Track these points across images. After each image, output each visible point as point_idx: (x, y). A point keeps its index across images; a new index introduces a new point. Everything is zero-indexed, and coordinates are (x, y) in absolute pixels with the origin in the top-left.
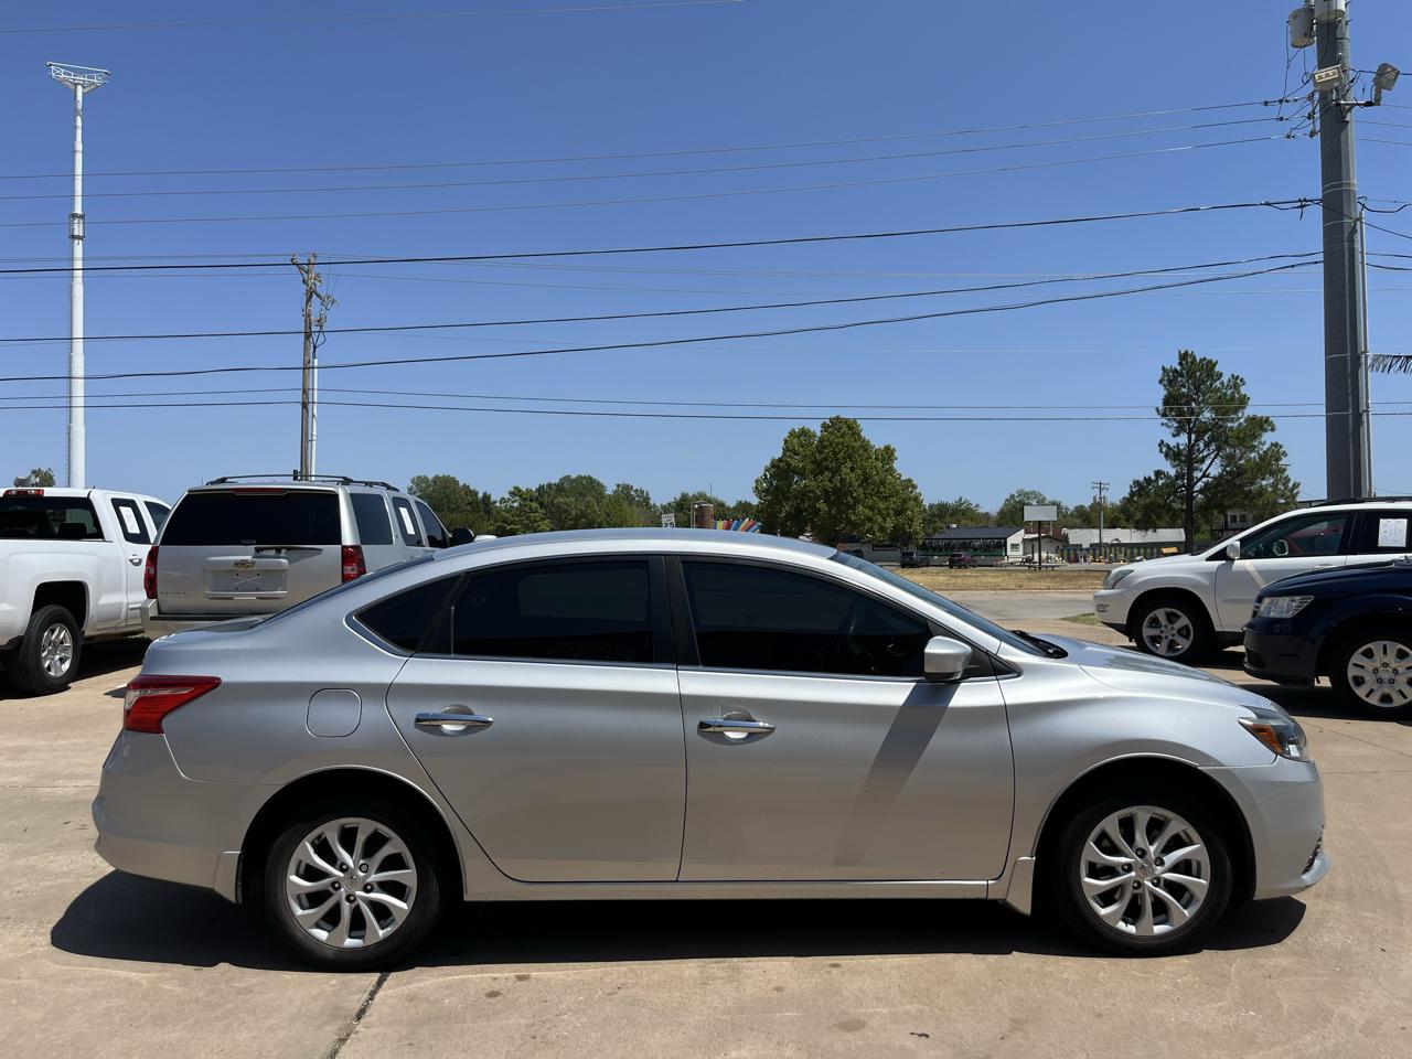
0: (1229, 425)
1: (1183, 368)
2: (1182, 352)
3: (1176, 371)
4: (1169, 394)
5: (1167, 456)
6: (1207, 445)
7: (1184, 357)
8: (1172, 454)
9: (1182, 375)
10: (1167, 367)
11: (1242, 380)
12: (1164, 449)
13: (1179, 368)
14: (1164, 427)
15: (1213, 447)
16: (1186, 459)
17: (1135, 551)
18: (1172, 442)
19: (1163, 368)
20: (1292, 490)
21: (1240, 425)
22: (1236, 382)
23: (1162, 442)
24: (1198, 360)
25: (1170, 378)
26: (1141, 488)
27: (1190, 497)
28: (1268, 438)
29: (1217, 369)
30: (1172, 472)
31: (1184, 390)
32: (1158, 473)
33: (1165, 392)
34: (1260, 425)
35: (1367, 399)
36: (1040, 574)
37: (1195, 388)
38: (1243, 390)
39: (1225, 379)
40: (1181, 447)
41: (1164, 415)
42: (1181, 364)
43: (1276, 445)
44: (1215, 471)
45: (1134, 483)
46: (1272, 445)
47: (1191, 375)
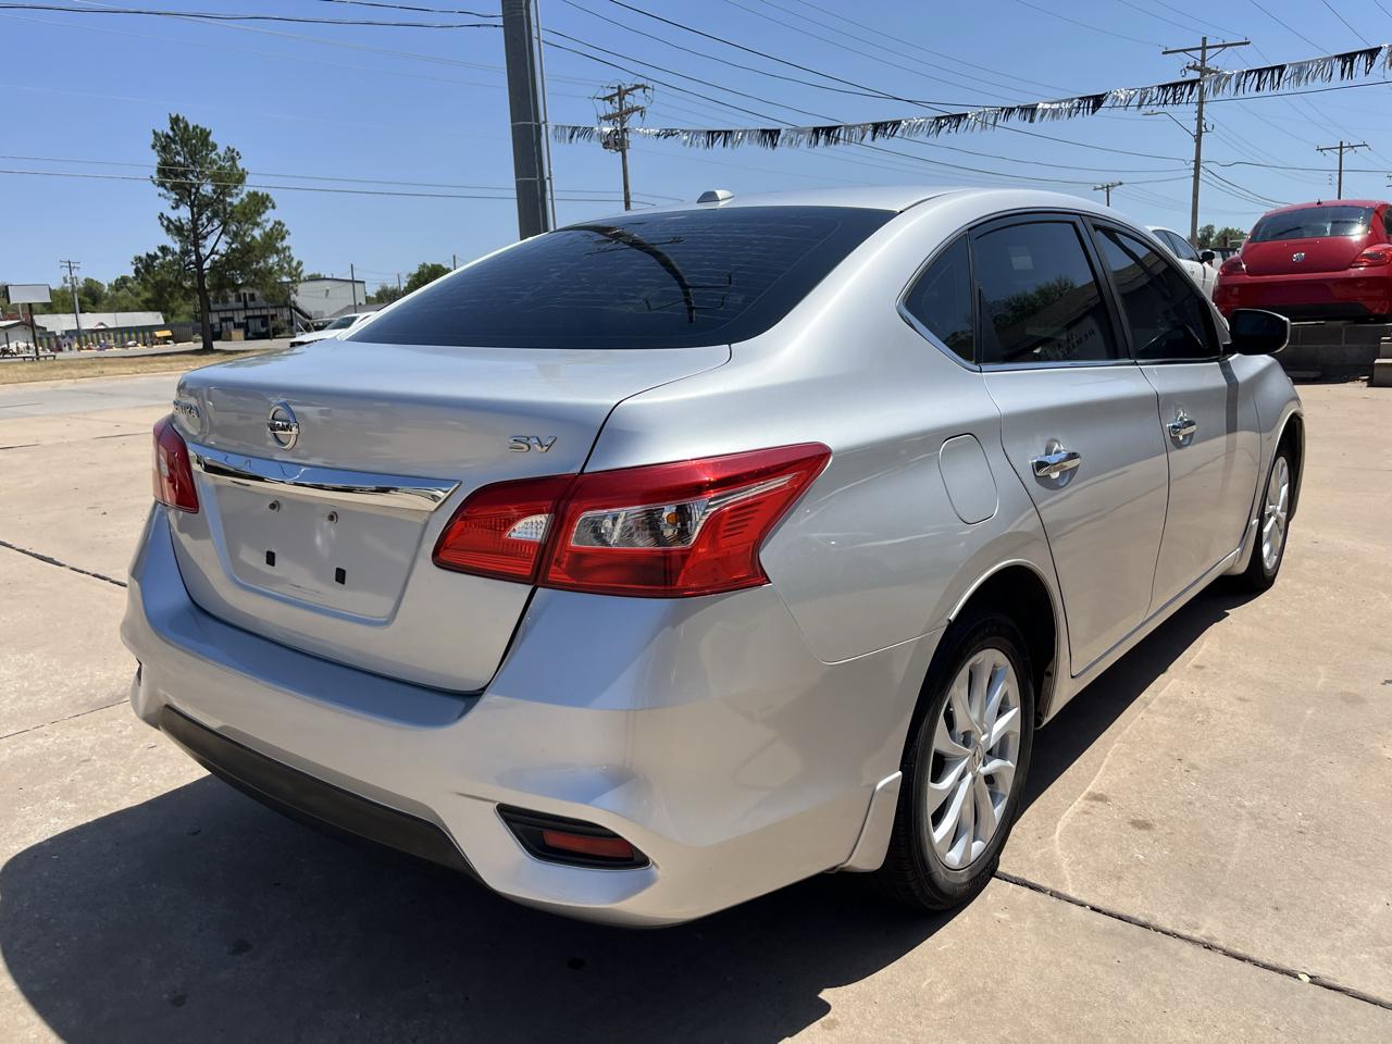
0: (229, 200)
1: (175, 135)
2: (174, 116)
3: (168, 136)
4: (164, 163)
5: (168, 229)
6: (210, 220)
7: (175, 121)
8: (175, 228)
9: (175, 142)
10: (159, 131)
11: (238, 154)
12: (165, 223)
13: (171, 134)
14: (161, 198)
15: (216, 223)
16: (191, 235)
17: (126, 336)
18: (173, 215)
19: (154, 132)
20: (296, 269)
21: (242, 200)
22: (232, 156)
23: (162, 214)
24: (191, 127)
25: (164, 145)
26: (146, 265)
27: (201, 275)
28: (269, 218)
29: (211, 139)
30: (177, 248)
31: (178, 158)
32: (164, 249)
33: (159, 160)
34: (259, 202)
35: (549, 167)
36: (37, 366)
37: (191, 158)
38: (240, 164)
39: (221, 150)
40: (183, 221)
41: (162, 185)
42: (172, 129)
43: (279, 223)
44: (222, 248)
45: (136, 260)
46: (276, 223)
47: (184, 143)
